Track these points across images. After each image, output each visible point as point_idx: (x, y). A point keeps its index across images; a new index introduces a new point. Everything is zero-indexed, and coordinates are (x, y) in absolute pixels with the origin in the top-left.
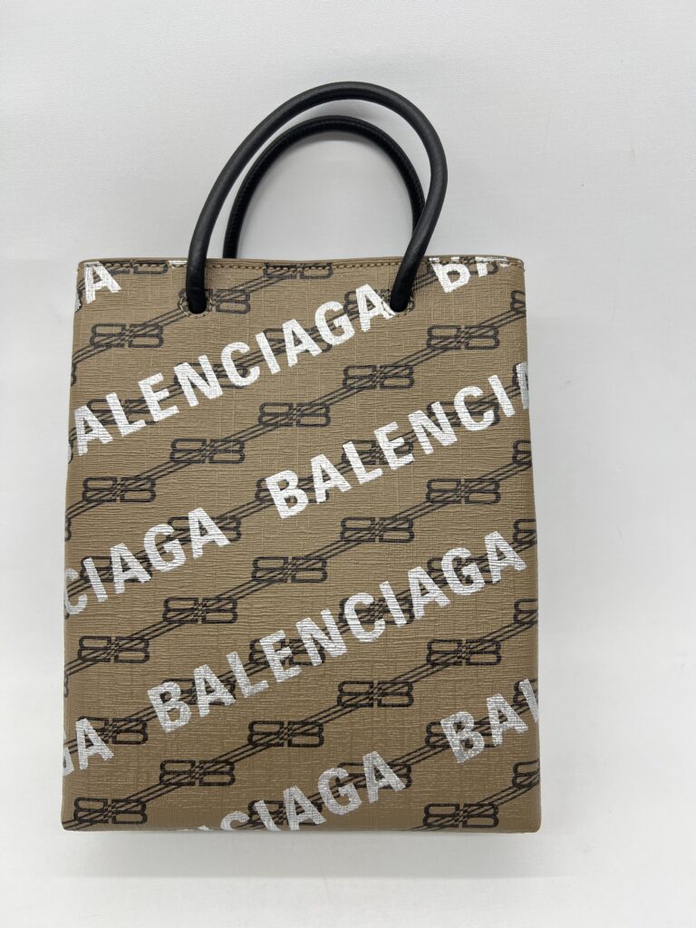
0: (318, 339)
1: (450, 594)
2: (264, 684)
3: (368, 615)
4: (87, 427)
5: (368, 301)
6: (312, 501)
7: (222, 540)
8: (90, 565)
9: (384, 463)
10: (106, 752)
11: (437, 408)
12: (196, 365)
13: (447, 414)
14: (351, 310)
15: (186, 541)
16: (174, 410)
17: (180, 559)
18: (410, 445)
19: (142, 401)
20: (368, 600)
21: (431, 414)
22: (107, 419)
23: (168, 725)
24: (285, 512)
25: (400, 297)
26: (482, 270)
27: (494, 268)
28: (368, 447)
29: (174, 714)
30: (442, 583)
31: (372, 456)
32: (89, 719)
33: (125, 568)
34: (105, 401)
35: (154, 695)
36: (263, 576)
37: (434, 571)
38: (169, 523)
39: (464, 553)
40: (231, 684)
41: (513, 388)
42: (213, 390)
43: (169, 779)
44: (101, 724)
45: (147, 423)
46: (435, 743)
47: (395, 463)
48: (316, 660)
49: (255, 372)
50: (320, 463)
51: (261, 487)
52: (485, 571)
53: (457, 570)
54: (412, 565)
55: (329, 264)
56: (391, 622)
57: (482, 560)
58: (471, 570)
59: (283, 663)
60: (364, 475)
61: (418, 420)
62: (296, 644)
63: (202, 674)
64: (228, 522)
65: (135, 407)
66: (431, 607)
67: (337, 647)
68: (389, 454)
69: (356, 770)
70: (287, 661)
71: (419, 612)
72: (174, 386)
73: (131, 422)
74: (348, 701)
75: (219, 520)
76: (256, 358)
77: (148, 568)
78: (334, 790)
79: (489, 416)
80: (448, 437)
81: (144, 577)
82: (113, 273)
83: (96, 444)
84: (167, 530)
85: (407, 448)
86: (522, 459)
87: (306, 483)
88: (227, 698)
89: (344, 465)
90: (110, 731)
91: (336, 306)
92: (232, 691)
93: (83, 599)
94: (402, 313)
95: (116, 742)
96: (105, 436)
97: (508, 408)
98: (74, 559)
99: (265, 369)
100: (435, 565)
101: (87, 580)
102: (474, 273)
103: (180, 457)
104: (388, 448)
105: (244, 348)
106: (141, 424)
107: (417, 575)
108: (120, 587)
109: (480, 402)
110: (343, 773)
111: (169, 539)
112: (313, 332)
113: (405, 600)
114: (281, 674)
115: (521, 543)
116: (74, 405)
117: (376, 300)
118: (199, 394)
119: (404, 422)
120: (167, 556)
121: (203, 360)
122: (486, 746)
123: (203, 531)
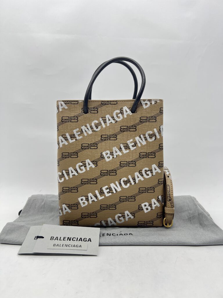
0: (114, 119)
1: (144, 178)
2: (103, 197)
3: (126, 183)
4: (62, 141)
5: (126, 110)
6: (113, 157)
7: (93, 166)
8: (64, 172)
9: (129, 148)
10: (69, 211)
11: (142, 136)
12: (86, 126)
13: (144, 137)
14: (122, 113)
15: (85, 167)
16: (81, 137)
17: (84, 170)
18: (135, 144)
19: (74, 135)
20: (126, 179)
21: (140, 137)
22: (66, 139)
23: (83, 206)
24: (107, 160)
25: (134, 110)
26: (153, 103)
27: (156, 102)
28: (126, 145)
29: (84, 203)
30: (142, 175)
31: (127, 147)
32: (65, 204)
33: (72, 172)
34: (66, 135)
35: (80, 199)
36: (102, 174)
37: (140, 173)
38: (82, 162)
39: (147, 169)
40: (96, 197)
41: (160, 132)
42: (90, 132)
43: (83, 216)
44: (68, 205)
45: (75, 140)
46: (140, 209)
47: (132, 149)
48: (114, 192)
49: (99, 127)
50: (115, 149)
51: (102, 155)
52: (152, 173)
53: (146, 173)
54: (136, 172)
55: (117, 101)
56: (131, 184)
57: (151, 171)
58: (149, 173)
59: (107, 192)
60: (125, 151)
61: (137, 139)
62: (110, 188)
63: (90, 195)
64: (95, 162)
65: (73, 136)
66: (140, 181)
67: (119, 189)
68: (131, 147)
69: (123, 214)
70: (108, 192)
71: (137, 182)
72: (82, 131)
73: (72, 140)
74: (121, 200)
75: (92, 162)
76: (100, 124)
77: (77, 172)
78: (119, 218)
79: (154, 138)
80: (144, 143)
81: (76, 174)
82: (65, 104)
83: (64, 145)
84: (81, 164)
85: (135, 145)
86: (161, 148)
87: (112, 153)
88: (96, 200)
89: (120, 149)
90: (70, 207)
91: (118, 111)
92: (96, 198)
93: (63, 179)
94: (134, 114)
95: (71, 209)
96: (66, 143)
97: (158, 137)
98: (60, 170)
99: (102, 127)
100: (141, 171)
101: (64, 175)
102: (151, 103)
103: (83, 148)
104: (130, 145)
105: (97, 122)
106: (74, 140)
107: (137, 174)
108: (71, 176)
109: (152, 135)
110: (120, 215)
111: (82, 166)
112: (113, 117)
113: (134, 179)
114: (107, 195)
115: (160, 166)
116: (58, 136)
117: (128, 110)
118: (87, 133)
119: (134, 139)
120: (81, 170)
121: (88, 125)
122: (151, 209)
123: (89, 164)
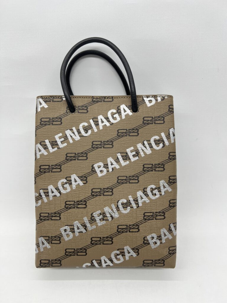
0: (109, 121)
1: (150, 199)
2: (94, 227)
3: (125, 206)
4: (40, 150)
5: (124, 109)
6: (108, 171)
7: (81, 183)
8: (41, 191)
9: (129, 159)
10: (48, 246)
11: (146, 143)
12: (71, 130)
13: (148, 144)
14: (119, 112)
15: (71, 184)
16: (65, 144)
17: (69, 189)
18: (137, 154)
19: (56, 142)
20: (125, 201)
21: (144, 144)
22: (46, 148)
23: (66, 239)
24: (100, 175)
25: (134, 107)
26: (159, 99)
27: (163, 99)
28: (125, 154)
29: (68, 235)
30: (147, 195)
31: (126, 157)
32: (43, 237)
33: (53, 192)
34: (45, 142)
35: (62, 230)
36: (94, 194)
37: (145, 192)
38: (66, 179)
39: (153, 186)
40: (85, 227)
41: (168, 137)
42: (77, 138)
43: (68, 254)
44: (47, 238)
45: (58, 148)
46: (146, 243)
47: (133, 159)
48: (110, 219)
49: (90, 132)
50: (110, 160)
51: (93, 168)
52: (160, 191)
53: (152, 192)
54: (138, 191)
55: (112, 97)
56: (132, 207)
57: (159, 189)
58: (156, 191)
59: (100, 220)
60: (123, 163)
61: (140, 146)
62: (104, 214)
63: (77, 223)
64: (84, 178)
65: (54, 144)
66: (144, 203)
67: (116, 215)
68: (131, 157)
69: (122, 251)
70: (102, 220)
71: (140, 205)
72: (66, 138)
73: (53, 148)
74: (120, 231)
75: (81, 178)
76: (90, 127)
77: (59, 192)
78: (116, 257)
79: (161, 145)
80: (149, 151)
81: (58, 195)
82: (46, 102)
83: (42, 155)
84: (65, 181)
86: (172, 157)
87: (106, 166)
88: (84, 231)
89: (117, 161)
90: (50, 240)
91: (114, 111)
92: (85, 229)
93: (40, 202)
95: (52, 243)
96: (46, 153)
97: (167, 143)
98: (37, 190)
99: (93, 131)
100: (145, 190)
101: (41, 196)
102: (157, 100)
103: (69, 158)
104: (131, 155)
105: (86, 124)
106: (56, 149)
107: (140, 193)
108: (51, 198)
109: (159, 140)
110: (118, 252)
111: (66, 183)
112: (107, 119)
113: (136, 201)
114: (100, 223)
115: (171, 183)
116: (36, 143)
117: (126, 109)
118: (73, 139)
119: (135, 147)
120: (65, 188)
121: (74, 128)
122: (160, 243)
123: (76, 181)
